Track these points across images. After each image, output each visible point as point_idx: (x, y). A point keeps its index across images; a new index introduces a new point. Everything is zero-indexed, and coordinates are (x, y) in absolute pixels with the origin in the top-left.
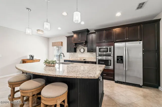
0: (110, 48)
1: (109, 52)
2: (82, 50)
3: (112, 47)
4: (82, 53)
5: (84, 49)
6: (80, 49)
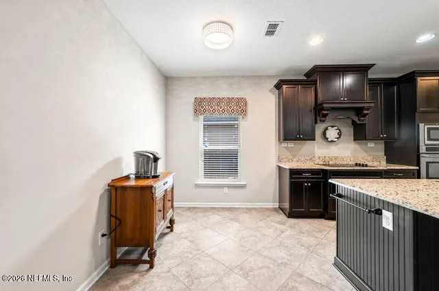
5: (340, 130)
6: (327, 129)
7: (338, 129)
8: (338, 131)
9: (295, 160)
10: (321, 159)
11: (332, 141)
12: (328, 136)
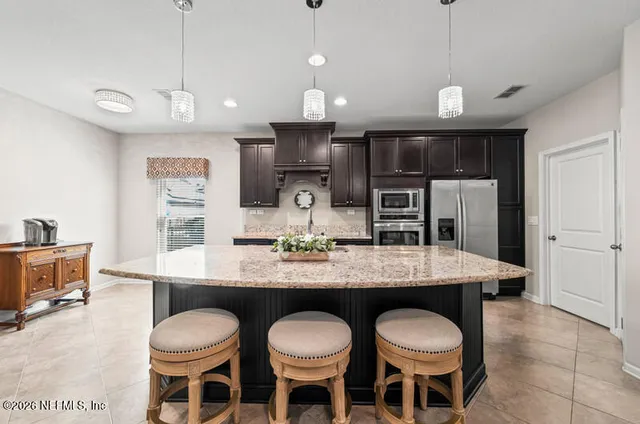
0: (415, 196)
1: (410, 209)
2: (305, 200)
3: (422, 191)
4: (304, 208)
5: (313, 195)
6: (298, 194)
7: (310, 194)
9: (264, 230)
10: (293, 228)
12: (300, 202)
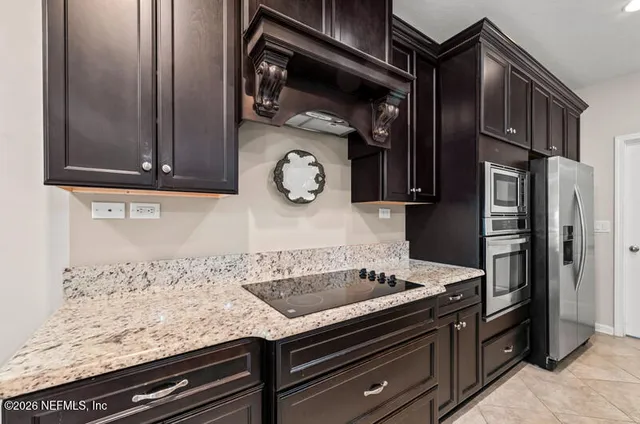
0: (522, 184)
5: (321, 168)
6: (285, 160)
7: (315, 164)
8: (316, 170)
9: (163, 276)
10: (267, 261)
11: (301, 202)
12: (286, 184)
